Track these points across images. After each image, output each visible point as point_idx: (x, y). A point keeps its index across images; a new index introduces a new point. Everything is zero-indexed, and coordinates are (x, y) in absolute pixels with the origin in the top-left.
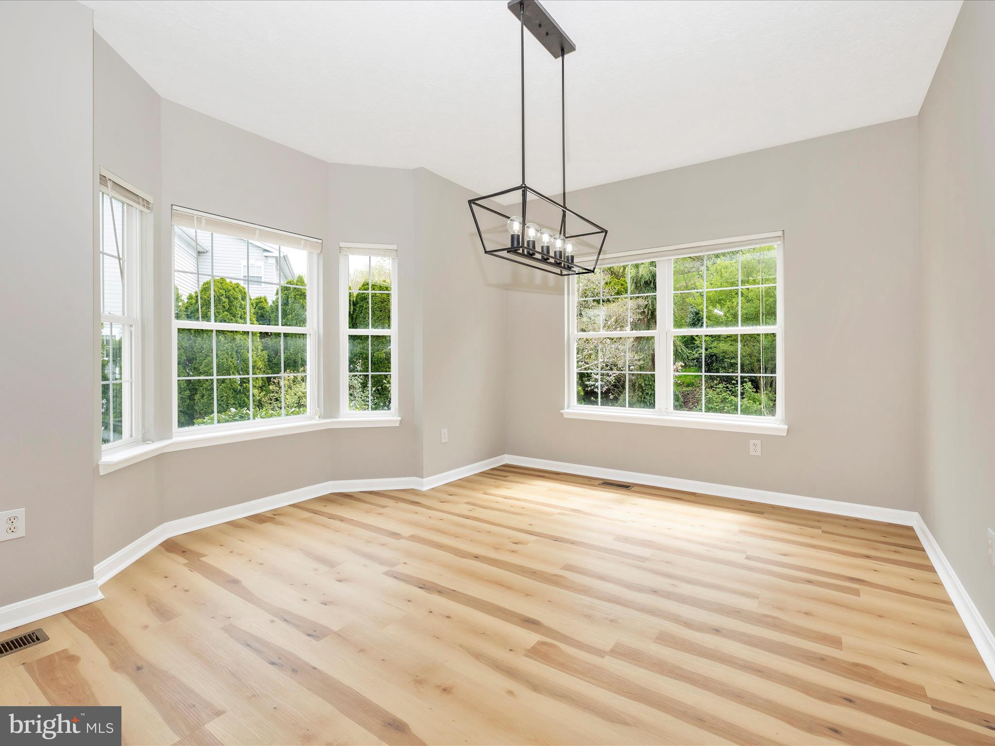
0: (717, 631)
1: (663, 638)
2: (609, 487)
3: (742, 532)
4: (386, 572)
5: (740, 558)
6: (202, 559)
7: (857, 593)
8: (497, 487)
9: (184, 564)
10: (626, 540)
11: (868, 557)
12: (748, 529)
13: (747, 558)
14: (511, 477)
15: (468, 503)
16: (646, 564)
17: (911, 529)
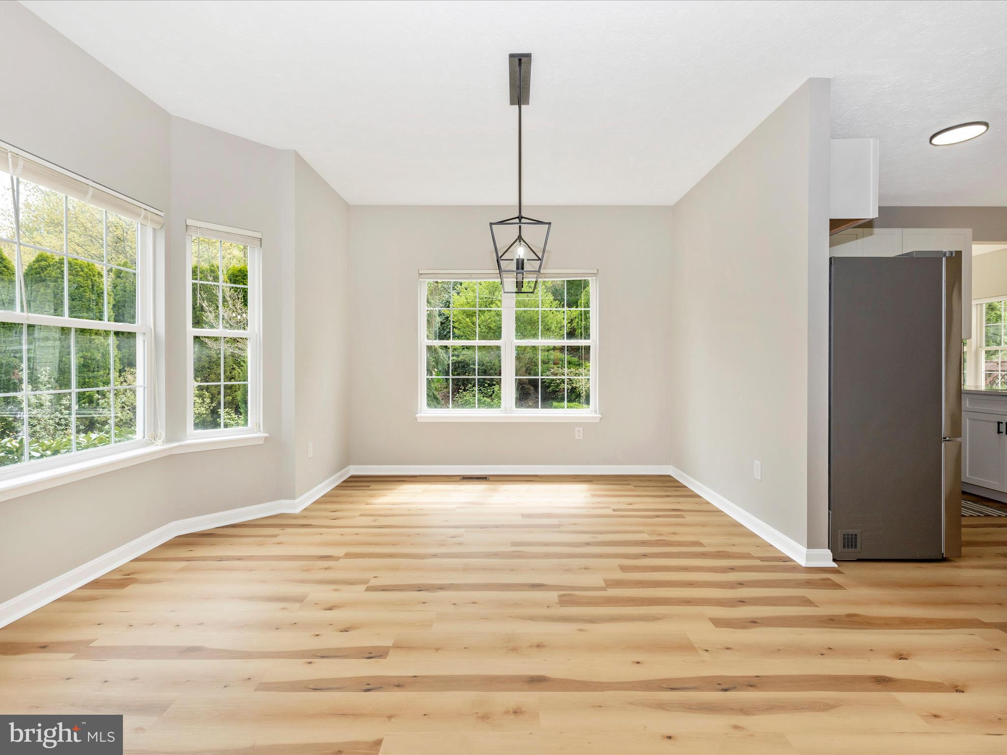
0: (645, 556)
1: (623, 569)
2: (469, 480)
3: (594, 496)
4: (367, 588)
5: (610, 512)
6: (92, 645)
7: (682, 517)
8: (372, 496)
9: (71, 659)
10: (529, 516)
11: (668, 496)
12: (596, 493)
13: (614, 510)
14: (373, 486)
15: (361, 515)
16: (562, 529)
17: (669, 476)
